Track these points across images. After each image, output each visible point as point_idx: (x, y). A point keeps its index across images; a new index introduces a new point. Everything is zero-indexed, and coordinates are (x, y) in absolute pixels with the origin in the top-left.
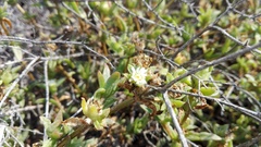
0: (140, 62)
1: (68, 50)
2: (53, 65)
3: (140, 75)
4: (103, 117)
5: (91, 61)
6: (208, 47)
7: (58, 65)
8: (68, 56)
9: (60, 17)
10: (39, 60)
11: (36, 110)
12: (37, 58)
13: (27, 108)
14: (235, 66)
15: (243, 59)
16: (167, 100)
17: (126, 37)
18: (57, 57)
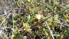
0: (39, 13)
1: (19, 12)
2: (15, 16)
3: (39, 17)
4: (29, 28)
5: (25, 16)
6: (56, 12)
7: (16, 16)
8: (19, 14)
9: (16, 4)
10: (11, 14)
11: (10, 28)
12: (11, 13)
13: (8, 28)
14: (63, 17)
15: (65, 15)
16: (46, 23)
17: (34, 9)
18: (16, 14)
